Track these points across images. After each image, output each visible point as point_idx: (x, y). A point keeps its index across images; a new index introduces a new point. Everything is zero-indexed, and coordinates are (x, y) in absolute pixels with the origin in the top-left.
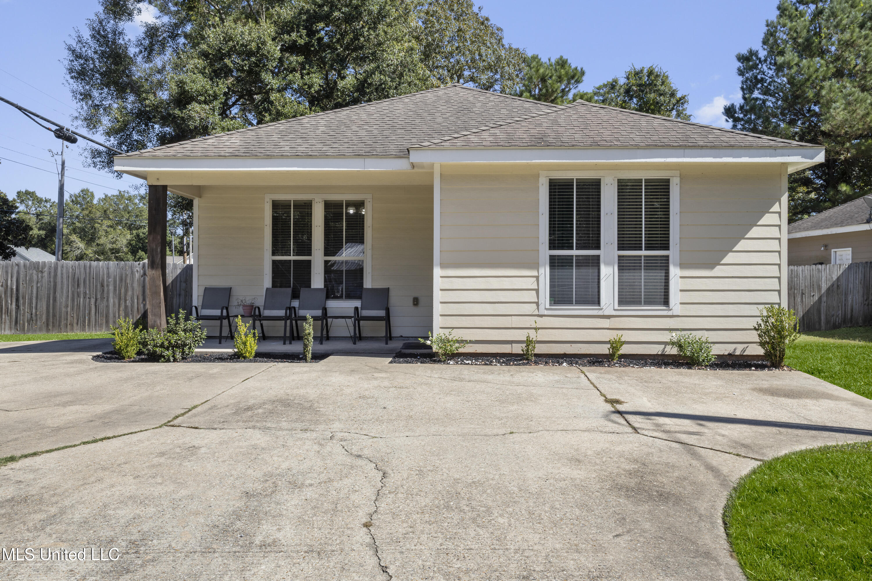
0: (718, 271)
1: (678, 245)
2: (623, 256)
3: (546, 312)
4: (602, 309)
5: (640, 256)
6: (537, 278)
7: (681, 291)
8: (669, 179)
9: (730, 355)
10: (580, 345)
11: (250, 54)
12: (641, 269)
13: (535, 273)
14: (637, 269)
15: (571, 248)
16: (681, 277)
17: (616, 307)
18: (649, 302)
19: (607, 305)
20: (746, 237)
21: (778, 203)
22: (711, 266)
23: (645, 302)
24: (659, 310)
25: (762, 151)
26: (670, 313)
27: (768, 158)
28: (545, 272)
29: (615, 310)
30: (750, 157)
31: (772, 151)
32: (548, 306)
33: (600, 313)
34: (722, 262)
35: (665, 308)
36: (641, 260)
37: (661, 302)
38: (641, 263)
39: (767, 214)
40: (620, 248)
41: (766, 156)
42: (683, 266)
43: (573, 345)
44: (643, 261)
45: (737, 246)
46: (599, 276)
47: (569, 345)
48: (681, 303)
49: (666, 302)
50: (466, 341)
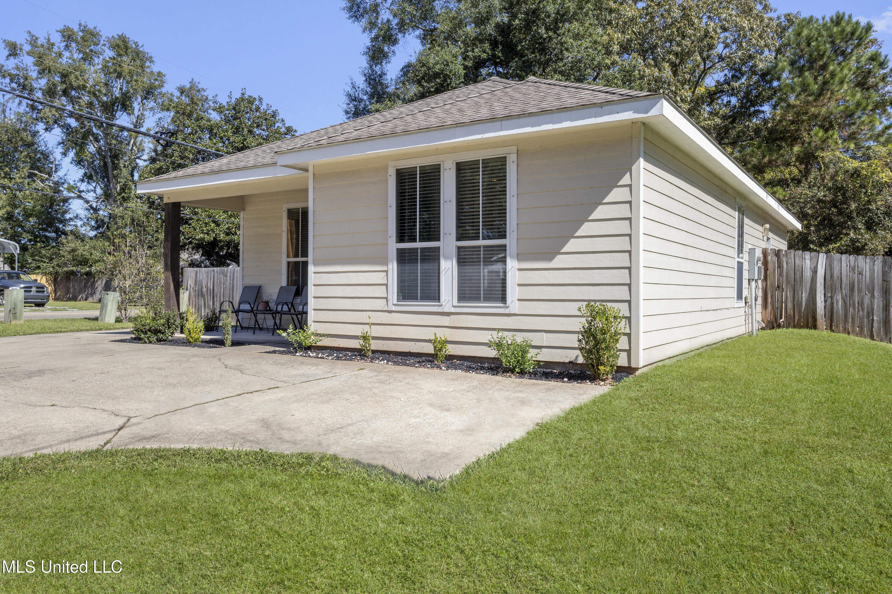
0: (559, 261)
1: (515, 232)
2: (463, 247)
3: (394, 308)
4: (441, 305)
5: (479, 247)
6: (387, 272)
7: (519, 285)
8: (506, 157)
9: (571, 362)
10: (422, 343)
11: (436, 75)
12: (480, 262)
13: (385, 268)
14: (475, 262)
15: (414, 240)
16: (519, 270)
17: (455, 303)
18: (488, 298)
19: (446, 301)
20: (590, 218)
21: (628, 173)
22: (550, 256)
23: (484, 298)
24: (495, 307)
25: (586, 111)
26: (507, 311)
27: (593, 119)
28: (393, 267)
29: (454, 306)
30: (572, 121)
31: (598, 109)
32: (395, 302)
33: (440, 310)
34: (563, 251)
35: (502, 305)
36: (480, 251)
37: (499, 298)
38: (480, 254)
39: (615, 189)
40: (459, 239)
41: (590, 117)
42: (520, 257)
43: (418, 343)
44: (482, 253)
45: (580, 230)
46: (439, 269)
47: (413, 343)
48: (519, 300)
49: (503, 299)
50: (320, 334)
